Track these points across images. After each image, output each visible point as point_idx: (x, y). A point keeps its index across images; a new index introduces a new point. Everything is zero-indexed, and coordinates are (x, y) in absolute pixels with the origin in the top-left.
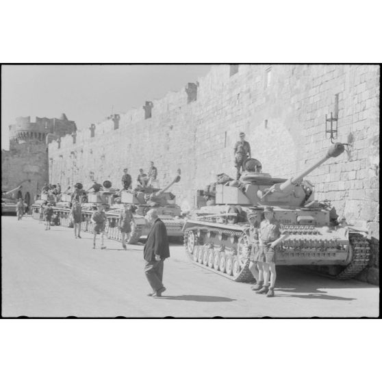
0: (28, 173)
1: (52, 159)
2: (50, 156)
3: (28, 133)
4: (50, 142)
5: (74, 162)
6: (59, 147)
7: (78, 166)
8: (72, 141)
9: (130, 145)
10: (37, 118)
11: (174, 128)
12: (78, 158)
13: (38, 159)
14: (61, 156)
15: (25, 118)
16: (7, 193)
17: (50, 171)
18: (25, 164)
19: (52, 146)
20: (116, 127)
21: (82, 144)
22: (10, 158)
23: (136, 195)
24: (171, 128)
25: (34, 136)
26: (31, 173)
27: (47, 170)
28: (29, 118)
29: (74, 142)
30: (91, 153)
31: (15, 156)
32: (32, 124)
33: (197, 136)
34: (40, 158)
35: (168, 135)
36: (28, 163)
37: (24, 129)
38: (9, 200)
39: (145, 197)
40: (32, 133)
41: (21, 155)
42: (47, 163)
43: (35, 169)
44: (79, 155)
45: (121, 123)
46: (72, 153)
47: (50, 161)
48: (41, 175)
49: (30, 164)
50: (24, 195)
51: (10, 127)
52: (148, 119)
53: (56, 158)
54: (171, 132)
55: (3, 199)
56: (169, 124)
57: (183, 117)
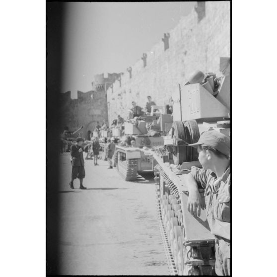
0: (93, 116)
1: (109, 103)
2: (108, 101)
4: (107, 89)
5: (121, 103)
6: (112, 92)
7: (124, 105)
8: (119, 85)
9: (155, 79)
10: (109, 74)
11: (188, 53)
12: (123, 99)
13: (99, 104)
14: (114, 99)
16: (74, 133)
17: (109, 112)
18: (90, 109)
19: (109, 91)
20: (145, 65)
21: (125, 86)
22: (79, 105)
23: (137, 125)
24: (185, 53)
26: (95, 115)
27: (107, 112)
28: (103, 74)
30: (130, 92)
31: (82, 103)
32: (105, 79)
34: (101, 103)
35: (183, 61)
36: (92, 107)
37: (100, 83)
41: (87, 102)
42: (106, 107)
44: (123, 95)
45: (148, 60)
46: (119, 95)
47: (108, 104)
48: (102, 116)
49: (94, 108)
51: (92, 83)
52: (167, 50)
53: (111, 101)
54: (185, 58)
55: (71, 138)
56: (183, 51)
57: (194, 40)
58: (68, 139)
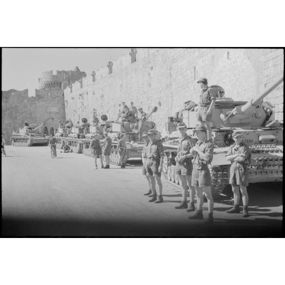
0: (50, 113)
1: (67, 101)
2: (65, 99)
3: (51, 83)
4: (65, 88)
5: (82, 102)
6: (71, 92)
7: (85, 105)
9: (121, 85)
10: (57, 71)
11: (154, 69)
12: (85, 99)
13: (57, 102)
14: (73, 98)
15: (49, 72)
17: (66, 110)
18: (48, 106)
19: (67, 91)
20: (111, 72)
21: (87, 88)
22: (37, 102)
23: (123, 125)
24: (152, 68)
25: (56, 85)
26: (53, 113)
27: (64, 109)
28: (52, 72)
29: (81, 87)
30: (94, 94)
31: (40, 100)
32: (54, 76)
33: (172, 73)
34: (58, 101)
35: (150, 74)
36: (50, 105)
37: (49, 80)
38: (37, 134)
39: (131, 126)
40: (54, 83)
41: (44, 100)
42: (64, 105)
43: (55, 110)
44: (85, 96)
45: (114, 68)
46: (80, 95)
47: (66, 103)
48: (59, 114)
49: (52, 106)
50: (49, 130)
51: (39, 79)
52: (134, 63)
53: (70, 101)
54: (151, 72)
55: (33, 134)
56: (150, 66)
57: (160, 59)
58: (30, 134)
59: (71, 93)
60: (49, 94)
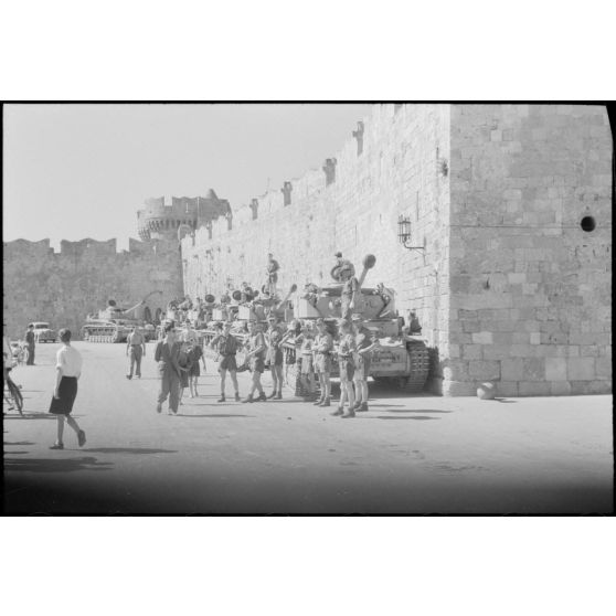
0: (155, 282)
1: (186, 261)
2: (183, 258)
3: (162, 222)
4: (183, 236)
5: (211, 265)
6: (194, 244)
7: (216, 270)
8: (207, 234)
10: (173, 198)
11: (314, 219)
12: (216, 259)
13: (167, 262)
14: (196, 256)
15: (157, 200)
16: (126, 312)
17: (184, 277)
18: (152, 270)
19: (186, 242)
20: (255, 217)
21: (218, 240)
22: (131, 262)
23: (253, 310)
24: (311, 218)
25: (170, 226)
26: (160, 281)
27: (181, 276)
28: (163, 199)
29: (210, 238)
30: (229, 251)
31: (138, 259)
32: (167, 208)
33: (337, 229)
34: (170, 260)
35: (308, 227)
36: (155, 267)
37: (156, 216)
38: (129, 321)
40: (167, 222)
41: (145, 258)
42: (180, 267)
43: (163, 276)
44: (216, 253)
45: (259, 209)
46: (208, 252)
47: (184, 264)
48: (173, 283)
49: (158, 269)
50: (153, 313)
51: (139, 213)
52: (288, 206)
53: (190, 260)
54: (310, 223)
55: (123, 321)
56: (309, 213)
57: (322, 205)
58: (117, 321)
59: (193, 246)
60: (154, 248)
